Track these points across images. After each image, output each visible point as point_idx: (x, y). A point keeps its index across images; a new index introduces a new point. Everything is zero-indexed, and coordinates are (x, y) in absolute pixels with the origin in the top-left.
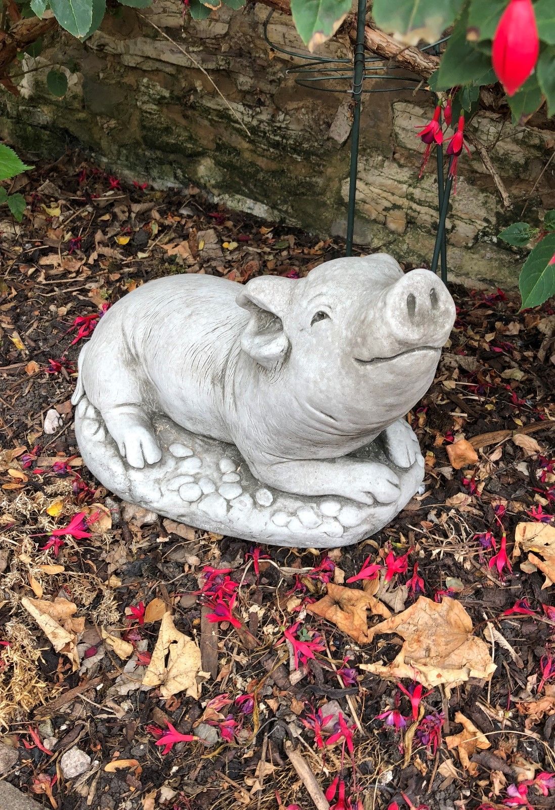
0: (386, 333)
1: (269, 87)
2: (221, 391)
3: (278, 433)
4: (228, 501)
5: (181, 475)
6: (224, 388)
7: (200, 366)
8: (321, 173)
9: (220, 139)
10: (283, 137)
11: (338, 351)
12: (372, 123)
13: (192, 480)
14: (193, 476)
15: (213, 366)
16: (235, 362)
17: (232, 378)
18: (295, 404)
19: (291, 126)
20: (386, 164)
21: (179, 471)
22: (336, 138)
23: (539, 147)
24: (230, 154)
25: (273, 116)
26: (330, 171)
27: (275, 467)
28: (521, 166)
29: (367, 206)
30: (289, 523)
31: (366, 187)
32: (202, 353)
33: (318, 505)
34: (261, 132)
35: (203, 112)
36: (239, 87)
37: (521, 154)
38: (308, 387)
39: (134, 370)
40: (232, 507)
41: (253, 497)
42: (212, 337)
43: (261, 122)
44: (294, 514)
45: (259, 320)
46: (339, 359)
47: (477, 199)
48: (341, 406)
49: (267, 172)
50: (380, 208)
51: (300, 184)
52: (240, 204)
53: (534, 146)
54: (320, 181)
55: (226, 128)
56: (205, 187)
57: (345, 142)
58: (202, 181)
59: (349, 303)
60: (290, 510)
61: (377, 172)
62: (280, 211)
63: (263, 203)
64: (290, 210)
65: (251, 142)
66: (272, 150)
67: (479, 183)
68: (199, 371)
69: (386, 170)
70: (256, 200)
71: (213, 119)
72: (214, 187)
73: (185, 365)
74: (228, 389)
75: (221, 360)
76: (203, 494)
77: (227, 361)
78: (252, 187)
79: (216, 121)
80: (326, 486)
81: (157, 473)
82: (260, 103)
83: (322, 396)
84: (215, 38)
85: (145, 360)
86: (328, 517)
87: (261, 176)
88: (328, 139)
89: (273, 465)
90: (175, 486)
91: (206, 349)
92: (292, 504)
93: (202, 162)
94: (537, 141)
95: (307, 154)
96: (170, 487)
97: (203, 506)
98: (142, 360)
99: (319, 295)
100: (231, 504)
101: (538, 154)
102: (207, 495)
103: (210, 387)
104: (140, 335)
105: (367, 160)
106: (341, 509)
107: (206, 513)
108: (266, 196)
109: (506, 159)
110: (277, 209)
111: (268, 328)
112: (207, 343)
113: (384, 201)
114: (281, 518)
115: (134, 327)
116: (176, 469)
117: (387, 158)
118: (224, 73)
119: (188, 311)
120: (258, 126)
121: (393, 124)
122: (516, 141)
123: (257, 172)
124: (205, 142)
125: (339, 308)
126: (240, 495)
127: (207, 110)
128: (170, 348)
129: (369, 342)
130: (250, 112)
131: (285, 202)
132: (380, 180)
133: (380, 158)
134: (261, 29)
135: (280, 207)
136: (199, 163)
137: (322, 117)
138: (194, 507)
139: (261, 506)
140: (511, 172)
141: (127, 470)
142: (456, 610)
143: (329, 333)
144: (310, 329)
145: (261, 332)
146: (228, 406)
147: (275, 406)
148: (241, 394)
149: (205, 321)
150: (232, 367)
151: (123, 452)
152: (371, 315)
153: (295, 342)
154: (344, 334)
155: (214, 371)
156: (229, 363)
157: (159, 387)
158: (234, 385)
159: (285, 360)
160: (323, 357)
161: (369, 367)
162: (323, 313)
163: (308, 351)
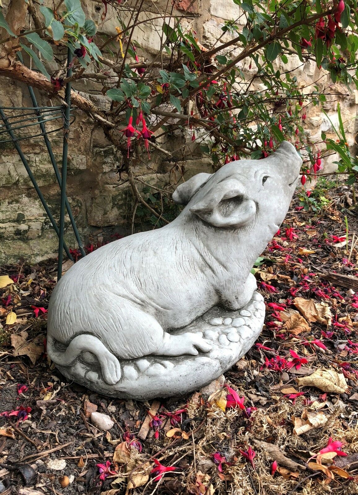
2: (210, 270)
4: (245, 325)
5: (218, 339)
6: (210, 267)
7: (190, 269)
11: (281, 187)
13: (224, 335)
14: (220, 334)
15: (195, 264)
16: (206, 250)
17: (213, 258)
18: (268, 229)
21: (215, 339)
23: (62, 161)
32: (184, 263)
33: (255, 300)
38: (275, 214)
40: (249, 326)
41: (245, 316)
42: (180, 252)
45: (219, 211)
46: (283, 190)
59: (269, 168)
60: (255, 310)
67: (33, 194)
74: (216, 265)
75: (197, 256)
77: (201, 255)
85: (151, 299)
91: (184, 259)
92: (252, 307)
96: (227, 344)
98: (148, 301)
99: (256, 172)
102: (239, 332)
103: (202, 274)
104: (134, 288)
111: (226, 212)
112: (181, 256)
115: (126, 287)
125: (269, 171)
126: (244, 320)
128: (166, 275)
138: (242, 341)
139: (251, 316)
140: (52, 180)
141: (208, 356)
142: (299, 301)
143: (274, 182)
144: (263, 188)
145: (226, 215)
146: (220, 275)
147: (255, 242)
148: (228, 258)
149: (166, 249)
150: (207, 253)
151: (196, 352)
152: (290, 161)
153: (258, 199)
154: (280, 177)
155: (198, 265)
156: (203, 254)
157: (171, 307)
158: (217, 259)
159: (256, 212)
160: (275, 195)
161: (292, 186)
162: (264, 177)
163: (267, 197)
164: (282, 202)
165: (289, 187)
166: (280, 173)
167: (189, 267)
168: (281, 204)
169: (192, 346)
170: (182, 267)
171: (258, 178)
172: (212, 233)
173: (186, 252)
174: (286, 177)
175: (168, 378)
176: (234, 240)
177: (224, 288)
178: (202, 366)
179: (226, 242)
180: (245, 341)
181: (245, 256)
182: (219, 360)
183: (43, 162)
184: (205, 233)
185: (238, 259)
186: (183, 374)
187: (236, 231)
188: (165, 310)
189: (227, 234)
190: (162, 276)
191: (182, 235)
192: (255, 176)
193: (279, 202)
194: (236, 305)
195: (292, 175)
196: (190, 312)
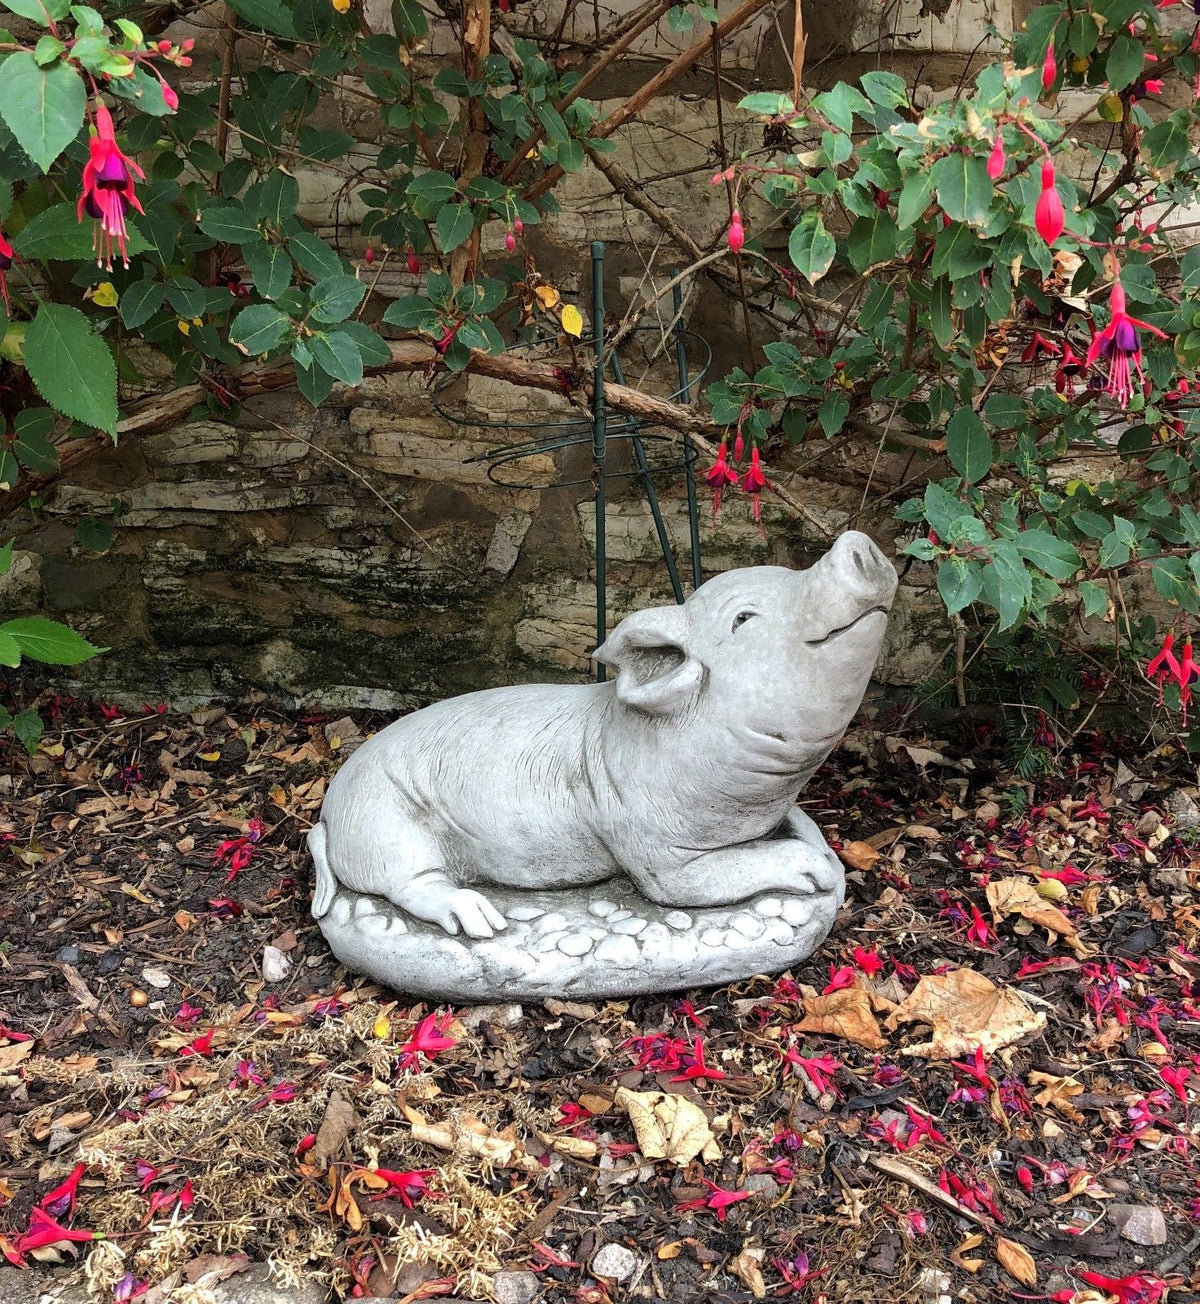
1: (382, 516)
2: (588, 791)
3: (696, 803)
4: (635, 937)
5: (546, 934)
6: (590, 786)
7: (543, 773)
8: (479, 621)
9: (302, 607)
10: (412, 582)
12: (550, 537)
13: (567, 933)
14: (565, 929)
15: (563, 766)
16: (597, 747)
17: (602, 765)
18: (728, 737)
19: (423, 565)
20: (579, 587)
21: (541, 932)
22: (498, 567)
23: (782, 521)
24: (319, 626)
25: (391, 556)
26: (492, 616)
27: (686, 869)
28: (764, 550)
29: (560, 652)
30: (724, 939)
31: (554, 626)
32: (539, 757)
33: (754, 909)
34: (375, 582)
35: (268, 571)
36: (332, 526)
37: (760, 536)
38: (747, 704)
39: (426, 824)
40: (643, 941)
41: (665, 924)
42: (548, 734)
43: (374, 567)
44: (727, 927)
45: (636, 670)
46: (783, 653)
48: (794, 712)
49: (388, 639)
50: (580, 650)
51: (448, 645)
52: (346, 698)
53: (776, 522)
54: (480, 633)
55: (311, 590)
56: (276, 687)
57: (511, 571)
58: (270, 679)
60: (720, 925)
61: (568, 601)
62: (417, 693)
63: (385, 688)
64: (434, 687)
65: (358, 600)
66: (394, 605)
68: (542, 780)
69: (579, 595)
70: (373, 686)
71: (288, 580)
72: (293, 683)
73: (519, 780)
74: (601, 783)
75: (574, 755)
76: (594, 941)
77: (584, 753)
78: (362, 667)
79: (292, 582)
81: (511, 941)
82: (367, 543)
83: (770, 706)
84: (288, 463)
85: (443, 803)
86: (769, 918)
87: (379, 647)
88: (485, 572)
89: (683, 866)
90: (549, 946)
91: (544, 751)
92: (718, 917)
93: (269, 648)
94: (778, 515)
95: (454, 599)
96: (543, 949)
97: (603, 953)
98: (436, 805)
99: (732, 598)
100: (639, 938)
101: (781, 531)
102: (601, 941)
103: (567, 793)
104: (422, 773)
105: (549, 588)
106: (782, 905)
107: (612, 961)
108: (390, 677)
110: (411, 692)
111: (651, 676)
112: (543, 743)
113: (584, 638)
114: (713, 936)
115: (410, 768)
116: (536, 931)
117: (580, 579)
118: (302, 510)
120: (369, 575)
121: (582, 531)
122: (751, 521)
123: (373, 642)
124: (274, 618)
125: (764, 601)
126: (647, 926)
127: (276, 568)
128: (487, 768)
129: (822, 613)
130: (355, 557)
131: (426, 679)
132: (572, 611)
133: (568, 581)
134: (362, 442)
135: (417, 688)
136: (264, 651)
137: (470, 544)
138: (589, 961)
139: (682, 930)
140: (752, 560)
141: (469, 947)
142: (967, 979)
143: (761, 630)
144: (731, 638)
145: (642, 681)
146: (604, 806)
147: (693, 760)
148: (626, 776)
149: (527, 723)
150: (596, 754)
151: (453, 928)
152: (817, 584)
153: (713, 661)
154: (784, 621)
155: (567, 771)
157: (476, 831)
158: (608, 772)
159: (702, 690)
160: (760, 660)
161: (824, 647)
162: (744, 614)
163: (735, 662)
164: (775, 682)
165: (809, 649)
166: (787, 610)
167: (544, 769)
168: (771, 685)
169: (447, 912)
170: (529, 765)
171: (724, 615)
172: (621, 714)
174: (797, 622)
175: (374, 946)
176: (647, 741)
180: (600, 965)
181: (666, 782)
182: (485, 963)
185: (648, 785)
186: (402, 952)
187: (654, 722)
188: (467, 835)
189: (640, 723)
192: (723, 608)
193: (765, 680)
194: (654, 891)
195: (816, 619)
196: (532, 862)
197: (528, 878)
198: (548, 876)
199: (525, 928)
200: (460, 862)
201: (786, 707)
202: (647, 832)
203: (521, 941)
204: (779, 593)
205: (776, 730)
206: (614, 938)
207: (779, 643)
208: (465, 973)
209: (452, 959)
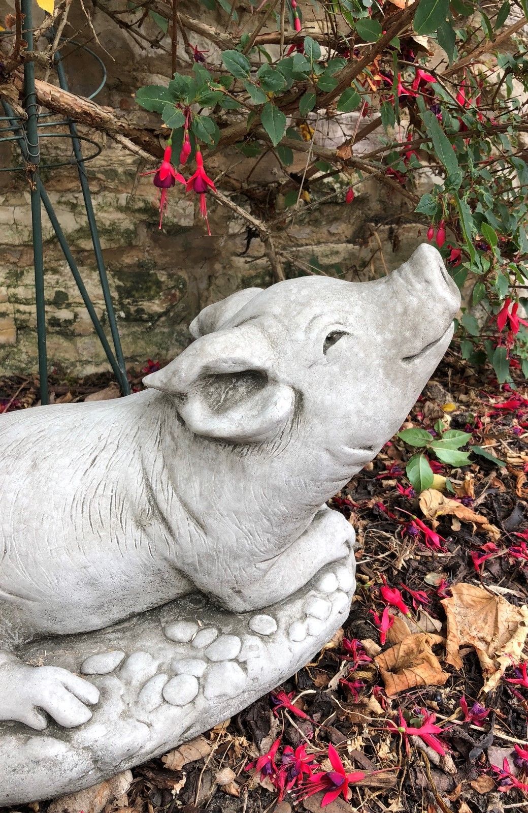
0: (441, 310)
2: (162, 526)
4: (236, 660)
5: (143, 685)
6: (164, 520)
7: (105, 517)
11: (377, 362)
13: (163, 678)
14: (159, 671)
15: (127, 505)
16: (164, 479)
17: (175, 498)
18: (326, 457)
21: (135, 683)
23: (145, 209)
27: (267, 578)
28: (132, 232)
30: (308, 629)
32: (97, 500)
33: (317, 589)
37: (128, 221)
38: (348, 425)
40: (245, 662)
41: (254, 633)
42: (99, 471)
44: (304, 616)
45: (206, 397)
46: (381, 371)
47: (91, 279)
53: (140, 210)
59: (358, 310)
60: (298, 616)
67: (89, 261)
68: (106, 525)
73: (79, 531)
74: (178, 517)
75: (138, 490)
76: (198, 678)
77: (149, 487)
80: (316, 561)
81: (113, 708)
83: (369, 424)
86: (332, 593)
89: (265, 575)
90: (156, 700)
91: (100, 491)
92: (295, 608)
94: (141, 205)
96: (150, 708)
97: (212, 691)
99: (314, 318)
100: (241, 660)
101: (144, 217)
102: (205, 676)
103: (138, 534)
106: (336, 577)
107: (224, 695)
109: (114, 229)
111: (225, 401)
112: (95, 483)
114: (299, 630)
116: (128, 683)
119: (25, 463)
122: (120, 209)
125: (351, 319)
126: (242, 643)
128: (35, 524)
129: (422, 330)
138: (201, 703)
139: (272, 634)
140: (122, 241)
141: (68, 739)
142: (465, 591)
143: (356, 350)
144: (324, 359)
145: (220, 409)
146: (185, 540)
147: (287, 482)
148: (210, 507)
149: (67, 461)
150: (165, 486)
151: (39, 722)
152: (413, 302)
153: (306, 384)
154: (379, 339)
155: (133, 510)
156: (154, 487)
157: (32, 595)
158: (185, 505)
159: (296, 415)
160: (356, 379)
161: (417, 361)
162: (332, 333)
163: (331, 384)
164: (374, 400)
165: (404, 365)
166: (381, 328)
167: (105, 512)
168: (371, 403)
169: (30, 707)
170: (86, 510)
171: (313, 335)
172: (187, 442)
173: (114, 474)
174: (394, 340)
176: (232, 468)
177: (196, 570)
178: (31, 765)
179: (213, 470)
180: (212, 703)
181: (257, 507)
182: (94, 752)
183: (105, 208)
184: (173, 438)
185: (236, 513)
187: (238, 449)
188: (19, 599)
189: (217, 453)
190: (22, 526)
191: (128, 431)
192: (309, 329)
193: (365, 400)
194: (237, 604)
195: (415, 336)
196: (101, 607)
197: (96, 622)
198: (117, 613)
199: (113, 683)
200: (14, 628)
201: (382, 422)
202: (236, 557)
203: (122, 707)
204: (364, 309)
205: (369, 443)
206: (215, 667)
207: (376, 361)
208: (74, 774)
209: (55, 765)
